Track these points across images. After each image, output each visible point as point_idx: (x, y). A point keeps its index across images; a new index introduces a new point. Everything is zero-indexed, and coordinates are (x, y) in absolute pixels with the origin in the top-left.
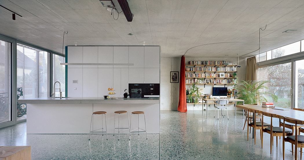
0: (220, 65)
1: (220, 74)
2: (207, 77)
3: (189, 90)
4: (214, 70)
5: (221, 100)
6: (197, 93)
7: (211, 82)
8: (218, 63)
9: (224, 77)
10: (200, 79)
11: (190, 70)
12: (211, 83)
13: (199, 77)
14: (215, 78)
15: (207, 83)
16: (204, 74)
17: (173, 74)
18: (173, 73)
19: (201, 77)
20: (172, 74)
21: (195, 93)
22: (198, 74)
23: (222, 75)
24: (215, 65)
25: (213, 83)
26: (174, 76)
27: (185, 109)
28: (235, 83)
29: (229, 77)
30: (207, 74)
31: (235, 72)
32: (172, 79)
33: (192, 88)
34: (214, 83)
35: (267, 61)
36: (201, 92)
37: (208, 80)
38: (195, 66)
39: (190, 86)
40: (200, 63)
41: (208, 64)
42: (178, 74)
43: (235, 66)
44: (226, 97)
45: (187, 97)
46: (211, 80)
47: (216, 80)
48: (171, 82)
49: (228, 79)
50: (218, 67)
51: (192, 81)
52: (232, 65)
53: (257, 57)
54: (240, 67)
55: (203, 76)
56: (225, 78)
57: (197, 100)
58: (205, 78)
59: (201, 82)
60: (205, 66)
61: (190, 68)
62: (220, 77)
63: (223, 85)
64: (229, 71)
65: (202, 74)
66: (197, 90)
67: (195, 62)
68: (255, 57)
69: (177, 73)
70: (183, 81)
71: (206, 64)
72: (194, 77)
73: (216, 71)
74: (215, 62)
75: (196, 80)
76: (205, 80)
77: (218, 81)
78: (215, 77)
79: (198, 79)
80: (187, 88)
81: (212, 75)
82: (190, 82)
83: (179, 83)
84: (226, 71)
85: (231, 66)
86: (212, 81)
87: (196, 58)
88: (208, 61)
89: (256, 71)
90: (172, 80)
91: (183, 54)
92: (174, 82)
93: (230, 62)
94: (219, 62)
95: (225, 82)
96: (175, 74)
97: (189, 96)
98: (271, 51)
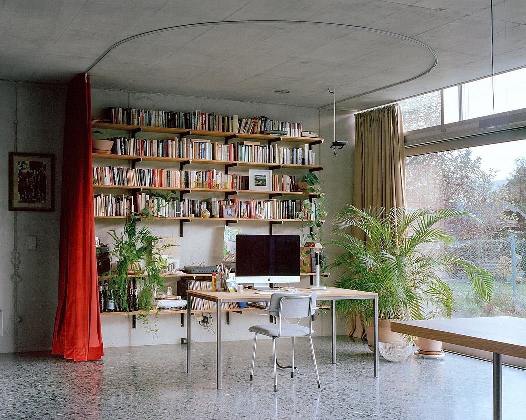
0: (250, 135)
1: (252, 174)
2: (193, 186)
3: (112, 249)
4: (223, 154)
5: (287, 298)
6: (150, 263)
7: (210, 210)
8: (243, 124)
9: (268, 189)
10: (163, 197)
11: (114, 151)
12: (212, 216)
13: (157, 187)
14: (228, 194)
15: (196, 216)
16: (178, 172)
17: (23, 166)
18: (21, 159)
19: (165, 187)
20: (17, 168)
21: (142, 263)
22: (151, 173)
23: (261, 182)
24: (230, 134)
25: (222, 216)
26: (28, 175)
27: (94, 344)
28: (313, 216)
29: (288, 192)
30: (192, 174)
31: (312, 170)
32: (20, 191)
33: (126, 238)
34: (226, 218)
35: (443, 128)
36: (164, 257)
37: (198, 200)
38: (139, 130)
39: (112, 228)
40: (158, 119)
41: (199, 128)
42: (48, 168)
43: (311, 144)
44: (296, 279)
45: (100, 284)
46: (214, 200)
47: (233, 201)
48: (16, 204)
49: (284, 199)
50: (242, 144)
51: (125, 204)
52: (300, 138)
53: (404, 107)
54: (342, 145)
55: (175, 179)
56: (271, 196)
57: (147, 293)
58: (183, 193)
59: (165, 210)
60: (182, 136)
61: (114, 140)
62: (253, 187)
63: (261, 224)
64: (287, 163)
65: (172, 173)
66: (148, 249)
67: (135, 112)
68: (391, 111)
69: (46, 162)
70: (81, 202)
71: (188, 125)
72: (134, 183)
73: (233, 162)
74: (227, 121)
75: (142, 199)
76: (182, 200)
77: (244, 206)
78: (230, 190)
79: (151, 194)
80: (100, 237)
81: (217, 179)
82: (112, 208)
83: (56, 215)
84: (277, 164)
85: (295, 144)
86: (216, 207)
87: (138, 95)
88: (198, 112)
89: (400, 166)
90: (17, 196)
91: (80, 66)
92: (25, 206)
93: (291, 126)
94: (244, 121)
95: (270, 211)
96: (33, 166)
97: (110, 276)
98: (457, 87)
